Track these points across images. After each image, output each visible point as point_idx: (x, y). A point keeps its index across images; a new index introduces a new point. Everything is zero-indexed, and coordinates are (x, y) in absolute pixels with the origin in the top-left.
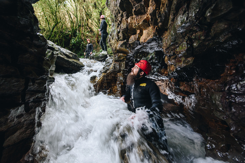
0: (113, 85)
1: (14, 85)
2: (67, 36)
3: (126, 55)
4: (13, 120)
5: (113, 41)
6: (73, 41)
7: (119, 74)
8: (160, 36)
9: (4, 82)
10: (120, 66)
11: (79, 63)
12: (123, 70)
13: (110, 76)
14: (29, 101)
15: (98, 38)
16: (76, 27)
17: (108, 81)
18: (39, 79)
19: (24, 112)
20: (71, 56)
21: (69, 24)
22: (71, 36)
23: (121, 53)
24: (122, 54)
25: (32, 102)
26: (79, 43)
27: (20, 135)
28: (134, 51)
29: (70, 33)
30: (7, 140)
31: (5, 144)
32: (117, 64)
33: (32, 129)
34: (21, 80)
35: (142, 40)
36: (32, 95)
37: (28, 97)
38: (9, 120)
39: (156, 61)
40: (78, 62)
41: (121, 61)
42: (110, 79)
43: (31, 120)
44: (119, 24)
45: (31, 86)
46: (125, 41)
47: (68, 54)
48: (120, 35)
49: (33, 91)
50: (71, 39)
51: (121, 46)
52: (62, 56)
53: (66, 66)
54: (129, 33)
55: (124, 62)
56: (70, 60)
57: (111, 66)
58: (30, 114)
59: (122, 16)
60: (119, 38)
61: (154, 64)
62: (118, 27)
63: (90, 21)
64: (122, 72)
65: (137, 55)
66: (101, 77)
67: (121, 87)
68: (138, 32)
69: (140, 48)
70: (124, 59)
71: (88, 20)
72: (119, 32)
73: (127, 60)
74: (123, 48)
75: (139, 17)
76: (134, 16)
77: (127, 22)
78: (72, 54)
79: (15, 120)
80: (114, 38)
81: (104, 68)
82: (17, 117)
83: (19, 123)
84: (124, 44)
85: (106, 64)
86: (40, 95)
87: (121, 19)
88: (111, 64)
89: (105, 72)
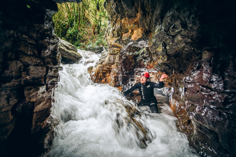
0: (107, 75)
1: (40, 72)
2: (64, 26)
3: (119, 49)
4: (40, 95)
5: (109, 37)
6: (70, 31)
7: (113, 66)
8: (147, 36)
9: (35, 69)
10: (115, 59)
11: (78, 54)
12: (117, 63)
13: (105, 67)
14: (48, 83)
15: (94, 29)
16: (73, 17)
17: (104, 71)
18: (54, 68)
19: (46, 91)
20: (70, 47)
21: (66, 14)
22: (68, 26)
23: (115, 47)
24: (116, 49)
25: (50, 84)
26: (76, 33)
27: (43, 106)
28: (127, 47)
29: (67, 23)
30: (36, 108)
31: (35, 111)
32: (112, 57)
33: (50, 103)
34: (44, 68)
35: (133, 38)
36: (50, 79)
37: (48, 80)
38: (38, 95)
39: (147, 56)
40: (76, 54)
41: (115, 54)
42: (105, 70)
43: (49, 96)
44: (114, 24)
45: (49, 72)
46: (119, 37)
47: (67, 45)
48: (115, 32)
49: (50, 76)
50: (68, 29)
51: (116, 42)
52: (63, 48)
53: (66, 57)
54: (122, 31)
55: (118, 56)
56: (70, 51)
57: (107, 59)
58: (49, 92)
59: (117, 17)
60: (114, 35)
61: (145, 58)
62: (113, 25)
63: (87, 11)
64: (116, 64)
65: (130, 49)
66: (97, 67)
67: (115, 77)
68: (130, 31)
69: (133, 44)
70: (118, 53)
71: (85, 10)
72: (114, 30)
73: (120, 54)
74: (117, 44)
75: (131, 19)
76: (127, 18)
77: (121, 23)
78: (71, 45)
79: (41, 95)
80: (110, 35)
81: (100, 60)
82: (42, 93)
83: (42, 97)
84: (118, 40)
85: (102, 56)
86: (54, 79)
87: (116, 20)
88: (106, 56)
89: (102, 63)
